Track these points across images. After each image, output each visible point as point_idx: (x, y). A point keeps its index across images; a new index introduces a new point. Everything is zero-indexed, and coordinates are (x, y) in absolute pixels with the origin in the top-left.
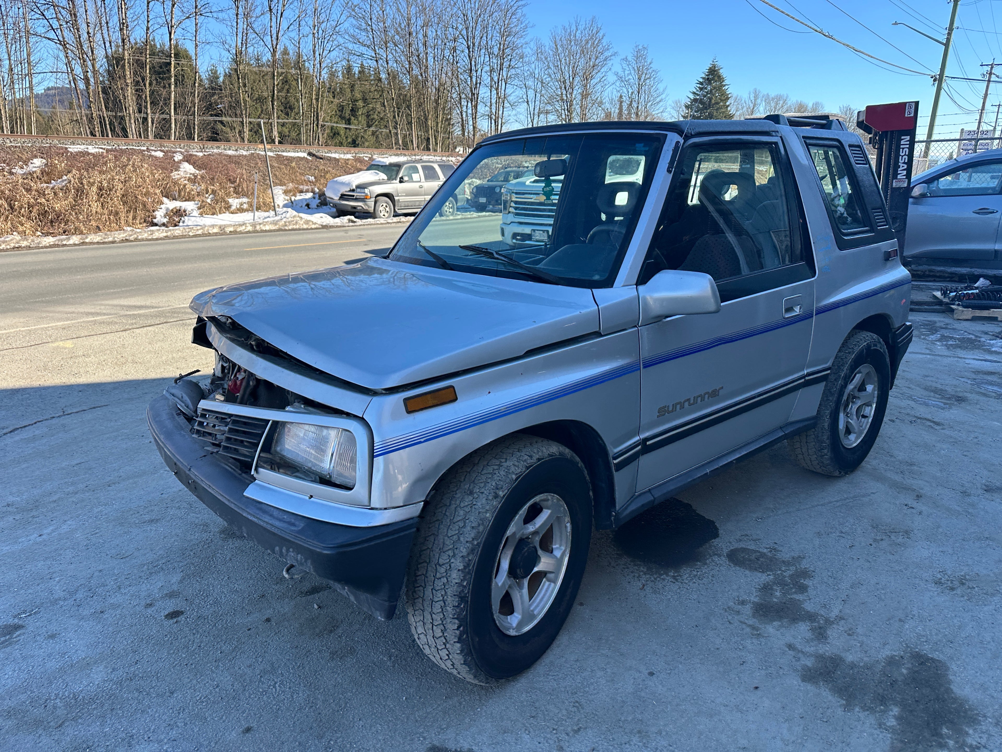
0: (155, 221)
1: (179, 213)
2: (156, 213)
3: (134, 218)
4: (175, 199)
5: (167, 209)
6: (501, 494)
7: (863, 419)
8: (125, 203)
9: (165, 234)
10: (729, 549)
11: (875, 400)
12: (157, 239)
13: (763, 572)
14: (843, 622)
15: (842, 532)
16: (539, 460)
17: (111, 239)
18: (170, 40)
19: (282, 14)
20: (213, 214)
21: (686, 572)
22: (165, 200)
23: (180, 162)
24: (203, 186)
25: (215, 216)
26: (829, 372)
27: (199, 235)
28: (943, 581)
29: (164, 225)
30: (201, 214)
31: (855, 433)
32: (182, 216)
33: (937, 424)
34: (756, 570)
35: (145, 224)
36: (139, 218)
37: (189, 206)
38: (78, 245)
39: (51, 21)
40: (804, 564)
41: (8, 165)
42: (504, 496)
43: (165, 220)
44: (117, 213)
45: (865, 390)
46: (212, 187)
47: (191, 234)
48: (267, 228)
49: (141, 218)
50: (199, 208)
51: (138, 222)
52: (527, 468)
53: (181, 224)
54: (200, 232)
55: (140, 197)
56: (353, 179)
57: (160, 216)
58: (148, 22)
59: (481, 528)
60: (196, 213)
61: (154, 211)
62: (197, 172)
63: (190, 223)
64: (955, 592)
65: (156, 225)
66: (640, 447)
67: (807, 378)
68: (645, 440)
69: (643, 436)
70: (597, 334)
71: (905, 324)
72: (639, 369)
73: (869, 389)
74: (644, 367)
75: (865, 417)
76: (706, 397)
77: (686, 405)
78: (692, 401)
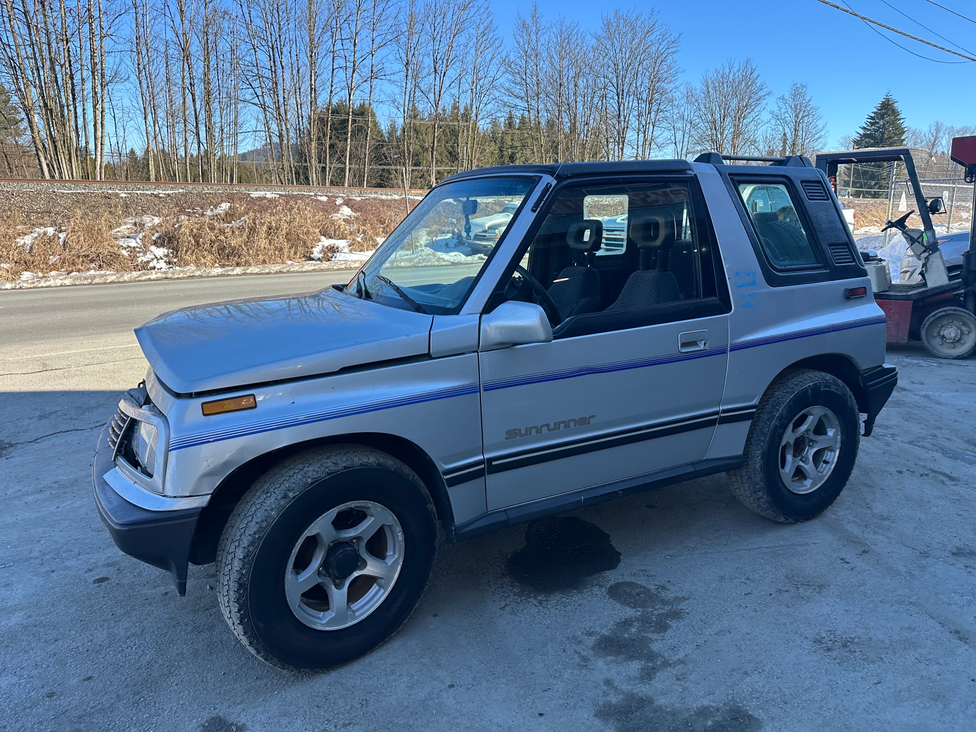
0: (312, 256)
1: (333, 250)
2: (314, 249)
3: (295, 253)
4: (331, 238)
5: (323, 246)
6: (291, 495)
7: (824, 465)
8: (288, 240)
9: (313, 268)
10: (617, 581)
11: (839, 445)
12: (305, 272)
13: (633, 608)
14: (681, 666)
15: (748, 579)
16: (345, 468)
17: (267, 271)
19: (445, 73)
20: (361, 251)
21: (556, 598)
22: (323, 238)
23: (340, 205)
24: (356, 227)
25: (362, 253)
26: (754, 410)
27: (342, 269)
28: (824, 641)
29: (319, 259)
30: (351, 251)
31: (810, 478)
32: (335, 252)
33: (951, 479)
34: (628, 604)
35: (304, 259)
36: (299, 254)
37: (341, 243)
38: (240, 275)
39: (256, 91)
40: (683, 606)
41: (202, 208)
42: (294, 497)
43: (320, 256)
44: (281, 249)
45: (825, 433)
46: (363, 227)
47: (335, 268)
48: (403, 264)
49: (301, 254)
50: (350, 246)
51: (298, 256)
52: (328, 474)
53: (333, 259)
54: (343, 266)
55: (301, 236)
56: (488, 221)
57: (316, 252)
58: (332, 86)
59: (264, 524)
60: (346, 250)
61: (312, 248)
62: (354, 214)
63: (341, 259)
64: (830, 653)
65: (313, 259)
66: (483, 466)
67: (722, 415)
68: (490, 460)
69: (487, 456)
70: (428, 356)
71: (881, 366)
72: (477, 392)
73: (831, 433)
74: (485, 390)
75: (826, 462)
76: (572, 424)
77: (545, 430)
78: (552, 427)
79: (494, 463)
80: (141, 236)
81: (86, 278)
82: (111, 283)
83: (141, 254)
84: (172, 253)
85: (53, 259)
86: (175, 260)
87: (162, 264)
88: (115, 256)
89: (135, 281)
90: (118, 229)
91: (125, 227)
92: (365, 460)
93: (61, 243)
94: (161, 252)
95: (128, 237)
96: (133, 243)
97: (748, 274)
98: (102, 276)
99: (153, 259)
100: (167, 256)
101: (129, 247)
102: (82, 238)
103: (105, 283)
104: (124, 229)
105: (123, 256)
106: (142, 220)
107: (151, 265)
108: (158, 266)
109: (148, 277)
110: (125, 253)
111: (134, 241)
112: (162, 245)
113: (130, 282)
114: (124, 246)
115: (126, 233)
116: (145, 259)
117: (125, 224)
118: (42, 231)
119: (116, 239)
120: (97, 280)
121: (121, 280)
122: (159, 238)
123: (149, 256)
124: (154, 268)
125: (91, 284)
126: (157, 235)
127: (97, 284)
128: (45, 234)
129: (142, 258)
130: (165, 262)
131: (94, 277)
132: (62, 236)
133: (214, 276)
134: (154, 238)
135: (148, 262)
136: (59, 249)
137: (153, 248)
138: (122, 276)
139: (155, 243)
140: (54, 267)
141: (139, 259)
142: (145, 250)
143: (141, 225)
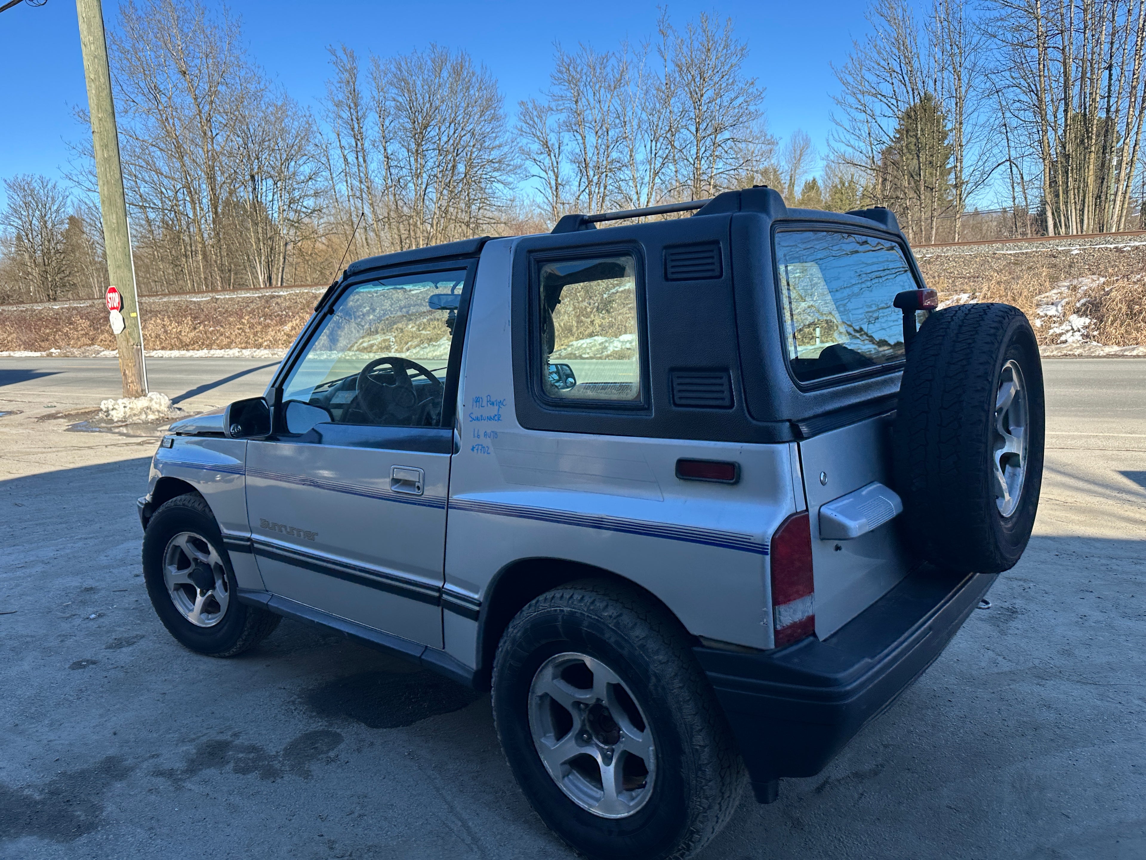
80: (1063, 302)
83: (1057, 325)
84: (1095, 324)
86: (1096, 333)
87: (1077, 338)
91: (1055, 291)
94: (1079, 322)
95: (1052, 304)
96: (1052, 311)
99: (1067, 331)
100: (1086, 327)
101: (1046, 315)
104: (1053, 294)
107: (1063, 338)
108: (1070, 340)
111: (1055, 308)
112: (1084, 314)
114: (1042, 314)
115: (1054, 298)
116: (1058, 331)
119: (1038, 305)
122: (1084, 305)
123: (1065, 327)
126: (1083, 301)
130: (1082, 335)
134: (1079, 305)
135: (1061, 335)
137: (1073, 317)
139: (1077, 311)
141: (1051, 332)
142: (1063, 319)
143: (1075, 289)
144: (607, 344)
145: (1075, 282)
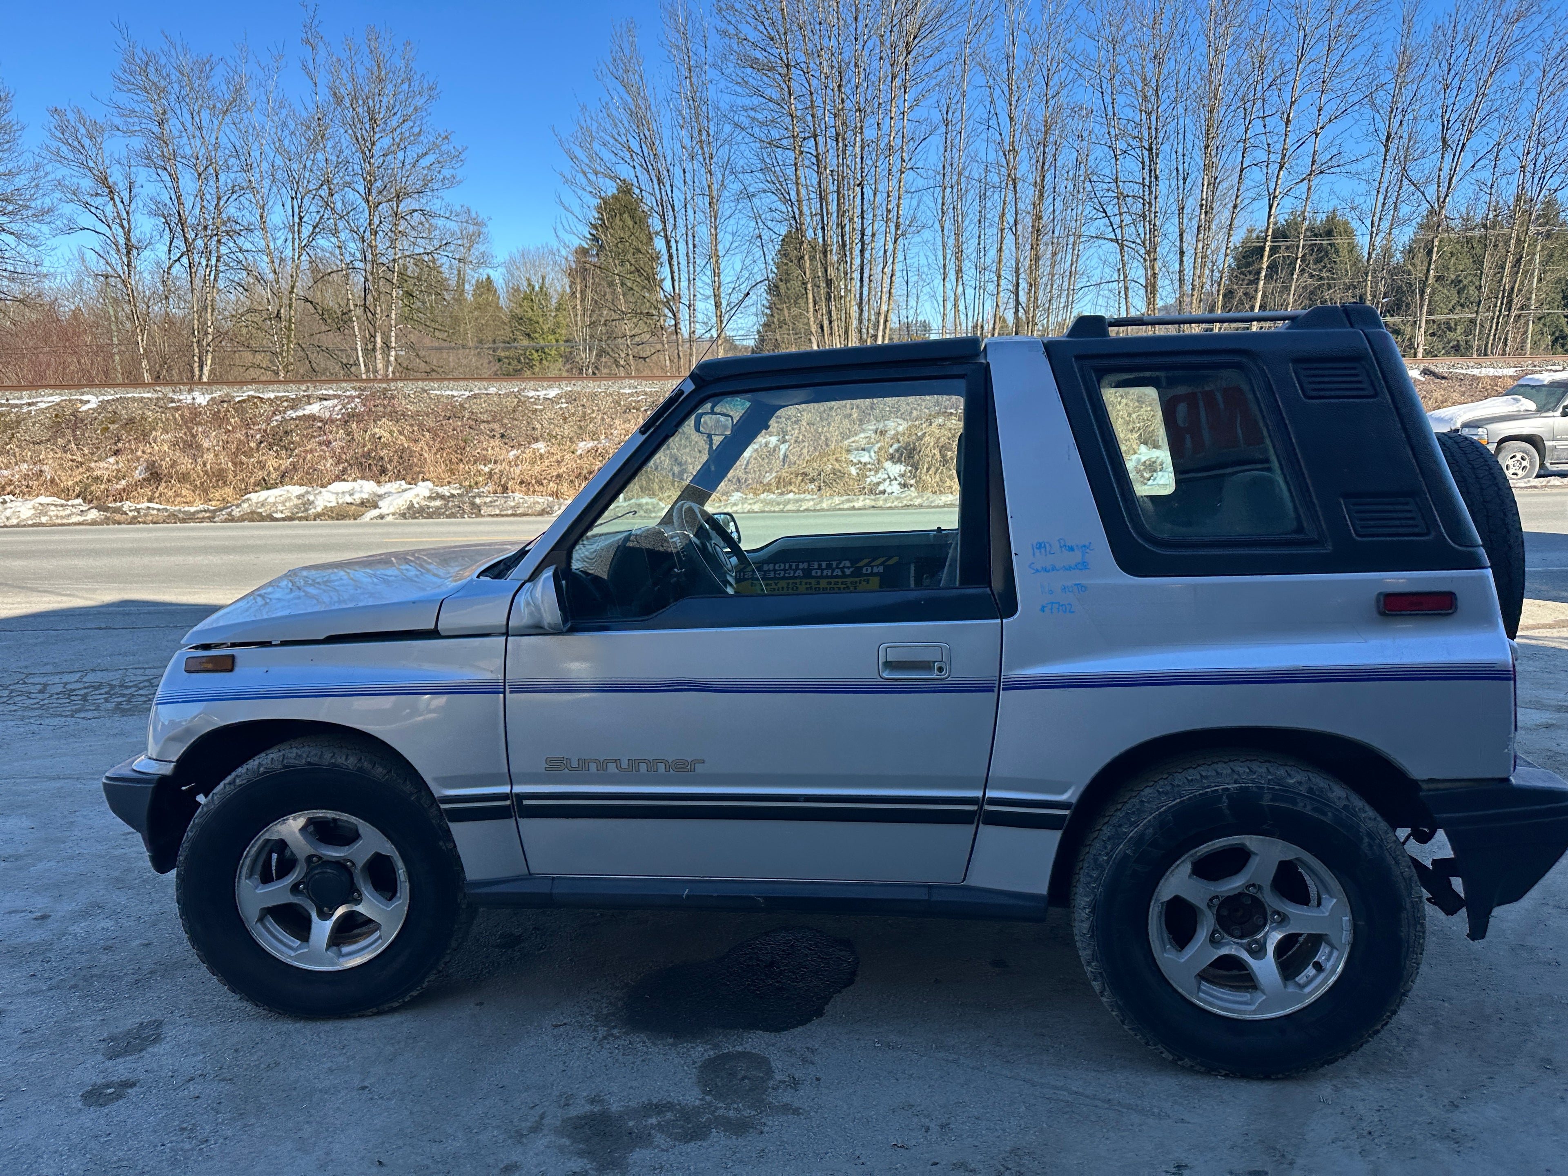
11: (1346, 936)
18: (1269, 216)
19: (1464, 144)
26: (1068, 813)
31: (1262, 991)
39: (1112, 218)
40: (775, 1120)
45: (1316, 904)
56: (1461, 412)
58: (1237, 197)
66: (508, 803)
67: (987, 807)
68: (520, 797)
69: (517, 789)
70: (433, 634)
71: (1507, 780)
72: (500, 692)
73: (1330, 903)
74: (511, 692)
75: (1319, 967)
76: (662, 768)
77: (612, 768)
78: (625, 764)
79: (526, 802)
80: (876, 448)
81: (779, 504)
82: (807, 510)
83: (872, 473)
84: (910, 472)
85: (769, 477)
86: (912, 482)
87: (895, 488)
88: (839, 475)
89: (835, 510)
90: (852, 439)
91: (862, 435)
92: (340, 760)
93: (781, 457)
94: (894, 469)
95: (863, 450)
96: (865, 458)
97: (1071, 549)
98: (797, 501)
99: (884, 480)
100: (903, 476)
101: (860, 462)
102: (805, 451)
103: (798, 511)
104: (860, 439)
105: (850, 474)
106: (885, 426)
107: (881, 488)
108: (889, 490)
109: (851, 505)
110: (853, 471)
111: (867, 454)
112: (899, 461)
113: (828, 510)
114: (855, 461)
115: (863, 443)
116: (875, 480)
117: (864, 431)
118: (764, 441)
119: (848, 451)
120: (790, 507)
121: (818, 507)
122: (897, 451)
123: (882, 475)
124: (884, 492)
125: (782, 511)
126: (895, 446)
127: (788, 511)
128: (767, 445)
129: (873, 478)
130: (900, 484)
131: (788, 502)
132: (783, 447)
133: (938, 507)
134: (891, 451)
135: (879, 484)
136: (777, 464)
137: (888, 465)
138: (821, 502)
139: (891, 458)
140: (767, 488)
141: (868, 480)
142: (878, 467)
143: (883, 433)
144: (311, 498)
145: (881, 426)
